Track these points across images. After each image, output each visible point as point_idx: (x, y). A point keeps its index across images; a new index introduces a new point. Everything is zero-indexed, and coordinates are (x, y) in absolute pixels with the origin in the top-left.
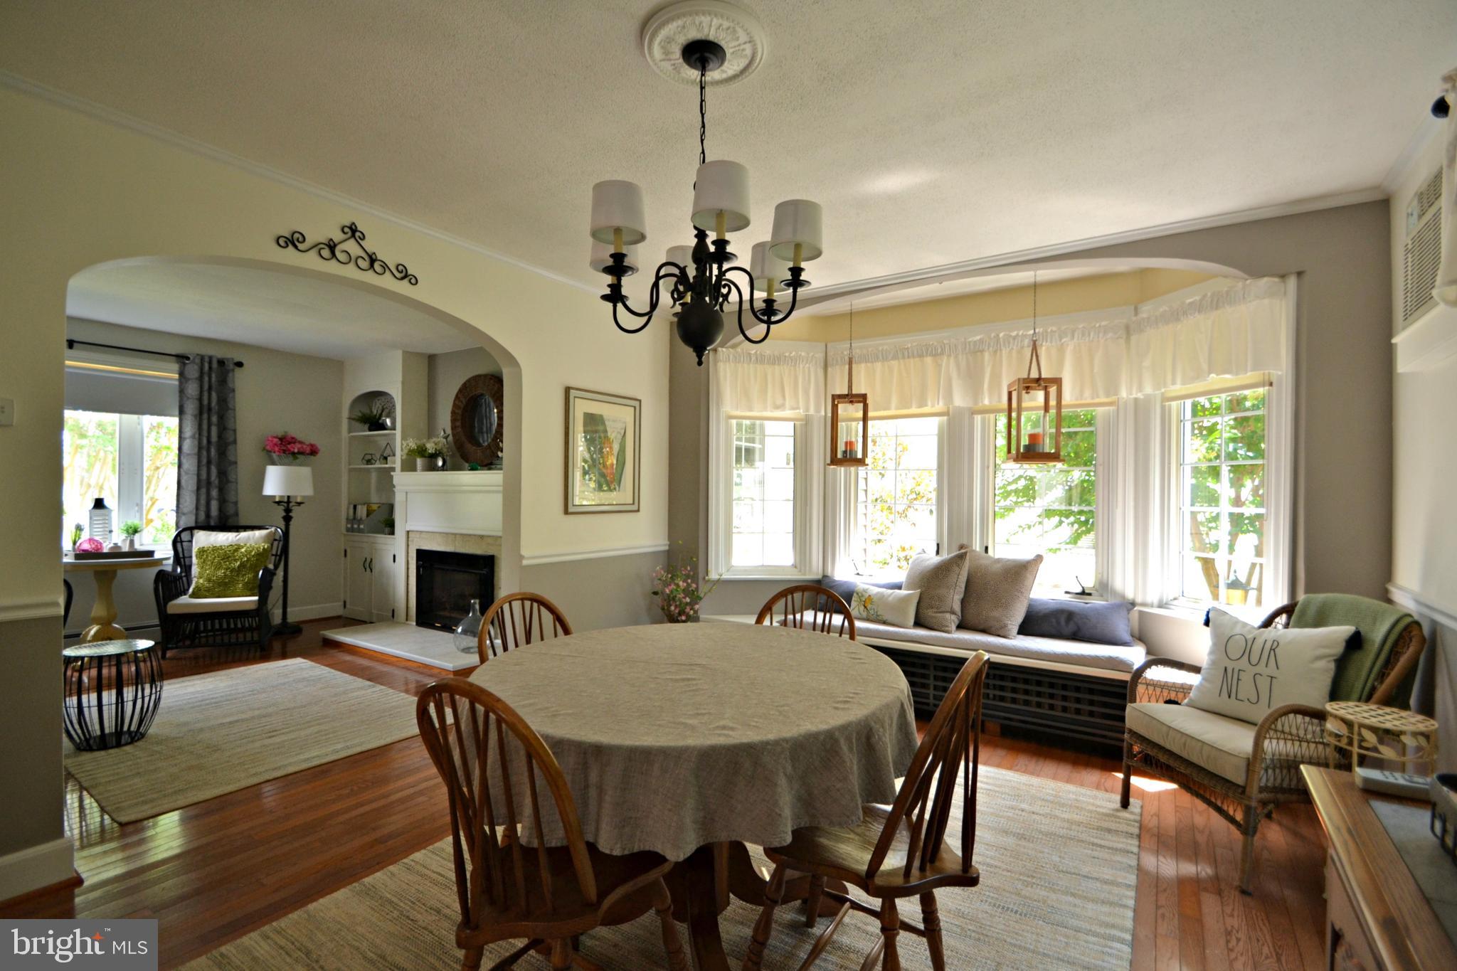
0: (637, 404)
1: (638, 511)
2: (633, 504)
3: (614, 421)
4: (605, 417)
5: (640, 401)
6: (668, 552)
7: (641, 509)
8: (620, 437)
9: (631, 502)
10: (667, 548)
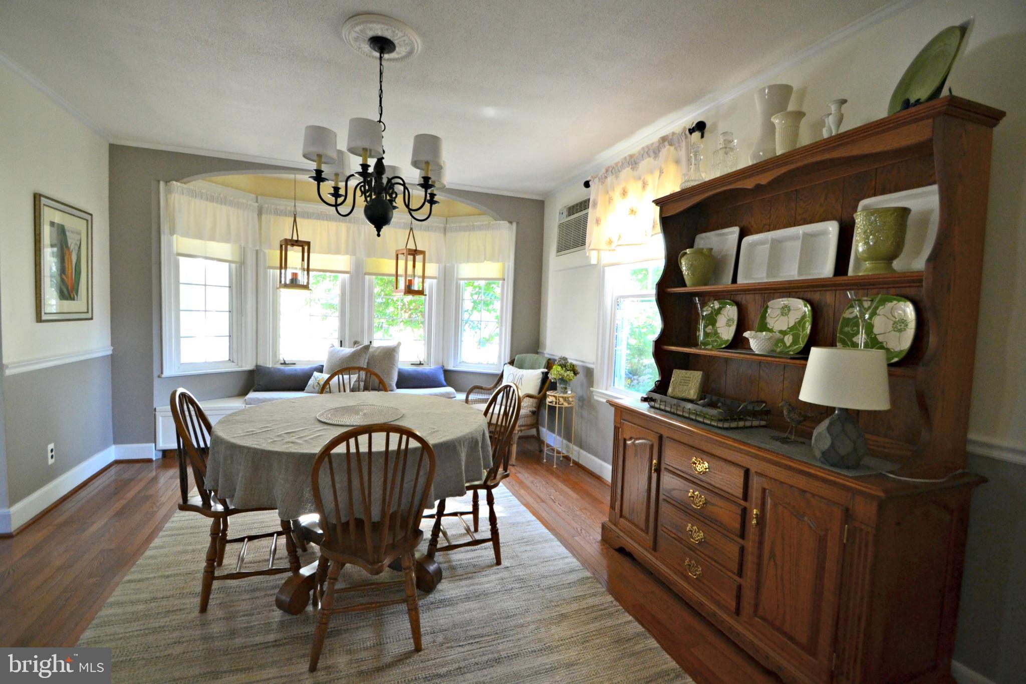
0: (89, 217)
1: (92, 319)
2: (88, 312)
3: (72, 232)
4: (66, 228)
5: (91, 215)
6: (112, 355)
7: (94, 317)
8: (77, 248)
9: (86, 311)
10: (110, 352)
